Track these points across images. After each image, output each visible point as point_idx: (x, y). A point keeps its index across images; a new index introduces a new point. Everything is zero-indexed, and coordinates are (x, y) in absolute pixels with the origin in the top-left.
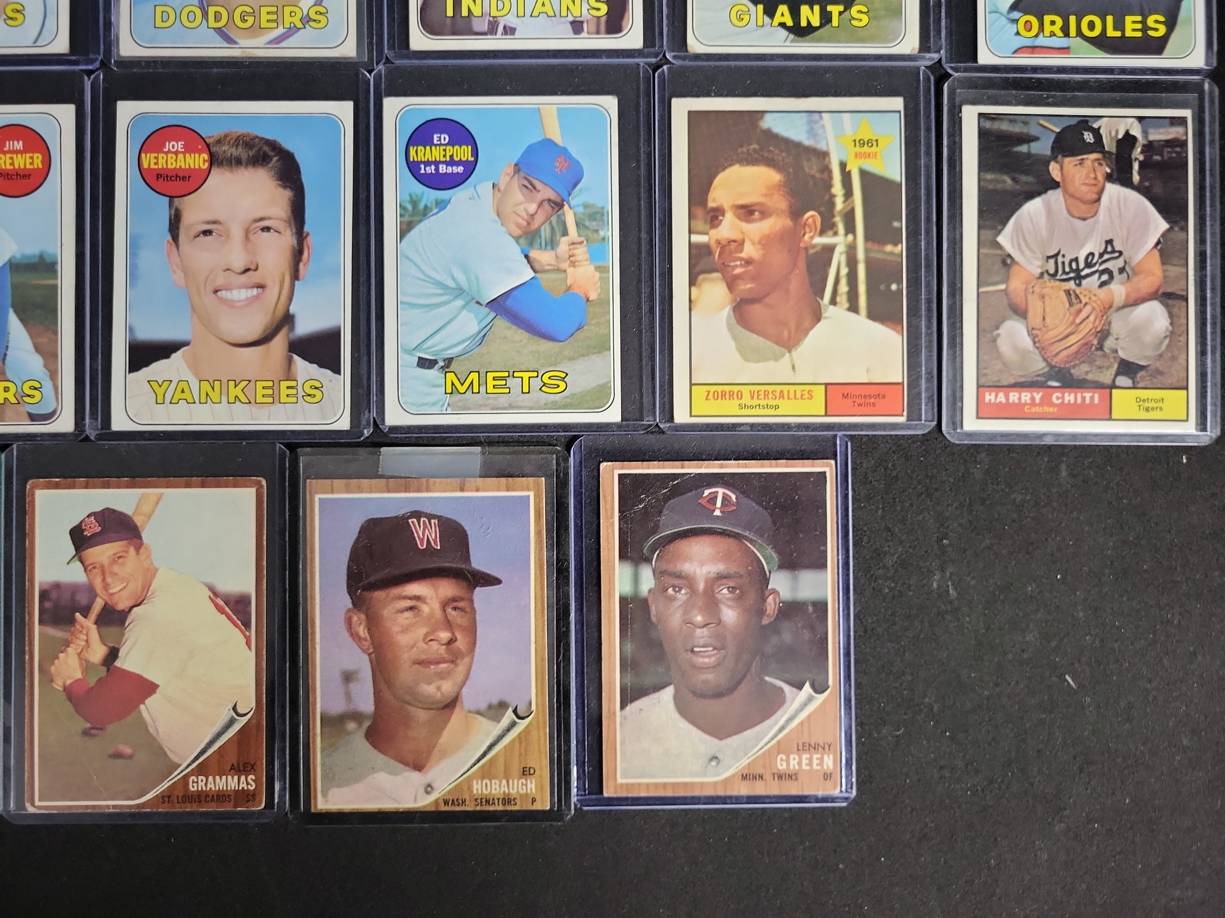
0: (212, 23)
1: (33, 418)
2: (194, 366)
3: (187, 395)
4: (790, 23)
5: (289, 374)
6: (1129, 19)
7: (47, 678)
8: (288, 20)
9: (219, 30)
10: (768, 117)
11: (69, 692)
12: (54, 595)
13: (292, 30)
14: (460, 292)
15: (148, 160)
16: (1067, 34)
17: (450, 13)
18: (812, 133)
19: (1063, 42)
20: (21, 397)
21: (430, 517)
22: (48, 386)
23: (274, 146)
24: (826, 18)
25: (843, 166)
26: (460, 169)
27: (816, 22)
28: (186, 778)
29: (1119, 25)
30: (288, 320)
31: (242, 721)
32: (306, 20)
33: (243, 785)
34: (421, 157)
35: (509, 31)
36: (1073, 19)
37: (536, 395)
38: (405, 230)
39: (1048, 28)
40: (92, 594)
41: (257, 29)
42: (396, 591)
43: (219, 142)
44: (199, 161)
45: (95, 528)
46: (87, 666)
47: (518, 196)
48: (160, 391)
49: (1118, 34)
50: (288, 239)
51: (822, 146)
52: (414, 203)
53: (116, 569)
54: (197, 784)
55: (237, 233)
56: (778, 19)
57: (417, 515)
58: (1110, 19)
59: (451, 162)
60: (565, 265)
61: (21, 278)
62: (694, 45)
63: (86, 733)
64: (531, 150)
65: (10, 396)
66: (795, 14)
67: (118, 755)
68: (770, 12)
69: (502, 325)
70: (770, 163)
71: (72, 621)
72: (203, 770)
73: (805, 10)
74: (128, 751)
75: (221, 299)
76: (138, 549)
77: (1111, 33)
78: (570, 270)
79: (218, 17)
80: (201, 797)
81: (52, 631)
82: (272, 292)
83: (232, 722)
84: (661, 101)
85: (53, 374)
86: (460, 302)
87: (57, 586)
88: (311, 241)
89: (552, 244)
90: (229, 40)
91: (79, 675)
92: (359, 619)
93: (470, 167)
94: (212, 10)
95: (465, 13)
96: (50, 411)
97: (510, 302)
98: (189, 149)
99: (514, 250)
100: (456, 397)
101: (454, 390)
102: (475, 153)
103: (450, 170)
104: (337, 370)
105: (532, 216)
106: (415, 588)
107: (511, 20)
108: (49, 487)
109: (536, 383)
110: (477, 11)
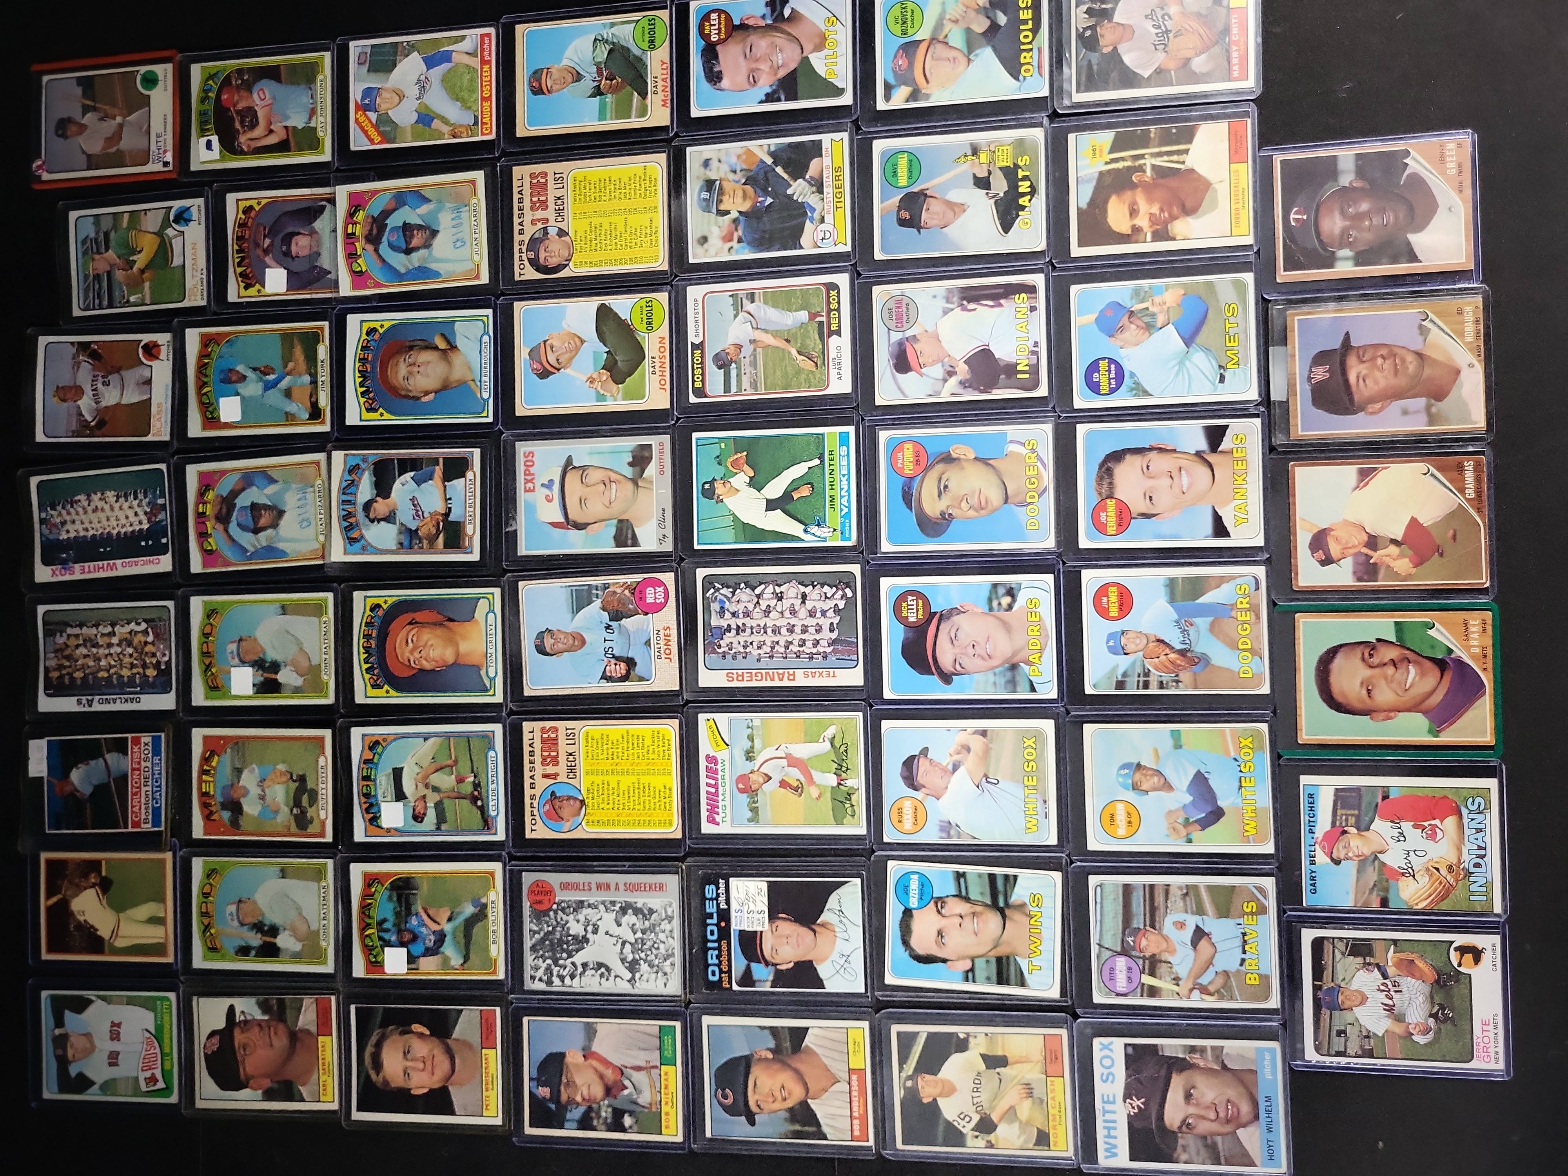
0: (1036, 500)
1: (1257, 588)
2: (1226, 503)
3: (1242, 506)
4: (1029, 197)
5: (1230, 452)
6: (1022, 17)
7: (1409, 577)
8: (1033, 460)
9: (1040, 496)
10: (1080, 205)
11: (1416, 565)
12: (1360, 574)
13: (1039, 458)
14: (1181, 363)
15: (1111, 530)
16: (1031, 50)
17: (1027, 376)
18: (1089, 181)
19: (1035, 51)
20: (1245, 595)
21: (1310, 371)
22: (1239, 581)
23: (1102, 465)
24: (1025, 178)
25: (1107, 163)
26: (1113, 366)
27: (1028, 183)
28: (1468, 500)
29: (1025, 22)
30: (1199, 454)
31: (1432, 469)
32: (1033, 450)
33: (1471, 468)
34: (1107, 387)
35: (1036, 344)
36: (1022, 47)
37: (1239, 319)
38: (1146, 393)
39: (1028, 60)
40: (1360, 553)
41: (1038, 476)
42: (1354, 389)
43: (1100, 494)
44: (1111, 504)
45: (1320, 554)
46: (1401, 556)
47: (1126, 335)
48: (1241, 521)
49: (1030, 22)
50: (1153, 455)
51: (1096, 175)
52: (1132, 389)
53: (1344, 541)
54: (1471, 493)
55: (1150, 483)
56: (1026, 204)
57: (1310, 379)
58: (1022, 27)
59: (1109, 371)
60: (1165, 308)
61: (1178, 595)
62: (1042, 246)
63: (1441, 555)
64: (1102, 330)
65: (1245, 601)
66: (1023, 195)
67: (1454, 537)
68: (1023, 208)
69: (1199, 339)
70: (1106, 202)
71: (1375, 564)
72: (1462, 491)
73: (1021, 190)
74: (1451, 532)
75: (1189, 488)
76: (1332, 530)
77: (1030, 26)
78: (1168, 305)
79: (1032, 497)
80: (1478, 491)
81: (1382, 573)
82: (1183, 463)
83: (1433, 475)
84: (1072, 262)
85: (1232, 578)
86: (1187, 363)
87: (1355, 573)
88: (1154, 444)
89: (1153, 315)
90: (1045, 490)
91: (1407, 560)
92: (1372, 408)
93: (1111, 361)
94: (1029, 500)
95: (1027, 368)
96: (1253, 580)
97: (1186, 336)
98: (1105, 510)
99: (1157, 336)
100: (1241, 362)
101: (1237, 363)
102: (1103, 359)
103: (1113, 372)
104: (1226, 427)
105: (1138, 327)
106: (1352, 379)
107: (1031, 344)
108: (1297, 579)
109: (1232, 319)
110: (1026, 362)
